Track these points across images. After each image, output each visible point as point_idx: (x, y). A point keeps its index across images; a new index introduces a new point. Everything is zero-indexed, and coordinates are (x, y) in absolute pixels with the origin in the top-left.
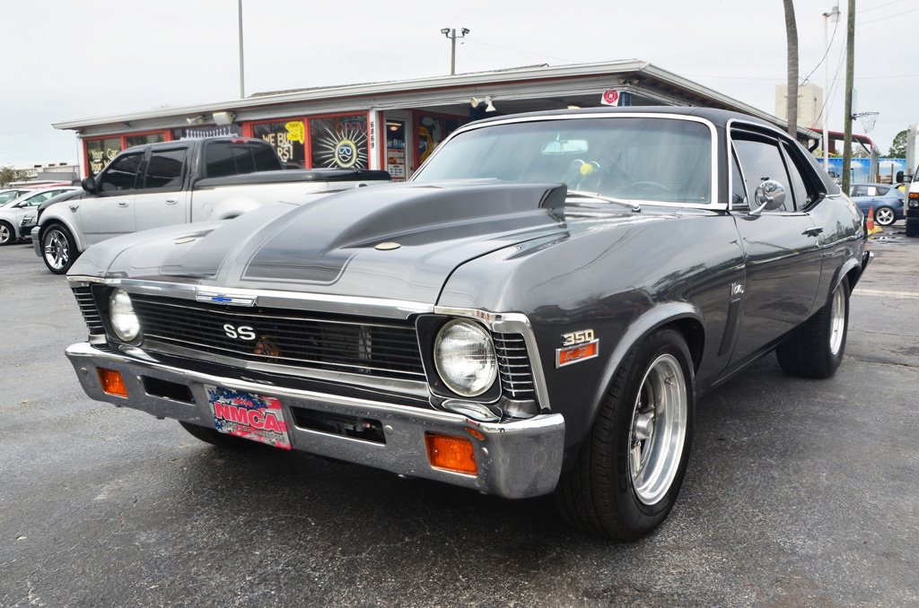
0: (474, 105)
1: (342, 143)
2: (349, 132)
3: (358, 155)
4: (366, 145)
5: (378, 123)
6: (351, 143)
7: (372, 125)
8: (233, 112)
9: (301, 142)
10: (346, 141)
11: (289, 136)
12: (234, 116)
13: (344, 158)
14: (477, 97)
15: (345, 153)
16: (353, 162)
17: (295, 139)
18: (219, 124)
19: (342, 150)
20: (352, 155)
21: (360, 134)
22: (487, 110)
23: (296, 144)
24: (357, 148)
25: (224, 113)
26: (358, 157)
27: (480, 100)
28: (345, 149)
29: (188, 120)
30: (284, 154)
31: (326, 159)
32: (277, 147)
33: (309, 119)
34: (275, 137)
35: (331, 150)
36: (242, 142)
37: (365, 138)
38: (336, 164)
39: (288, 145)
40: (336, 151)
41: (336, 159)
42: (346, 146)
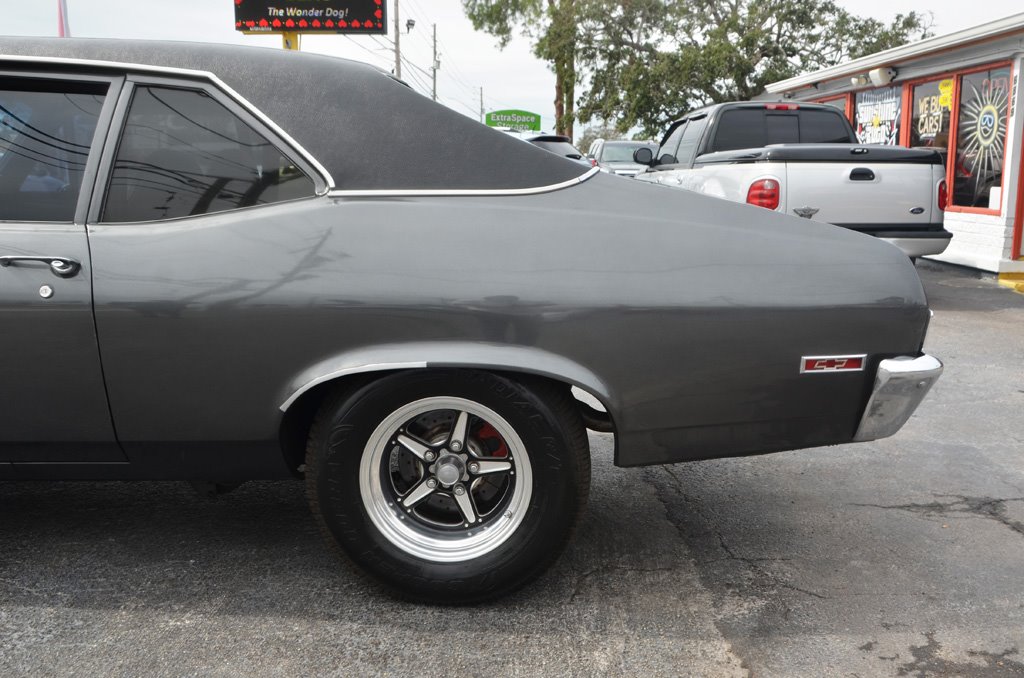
1: (987, 108)
2: (994, 94)
3: (999, 126)
4: (1005, 112)
6: (993, 109)
7: (1015, 80)
8: (892, 67)
9: (950, 109)
10: (990, 107)
11: (941, 97)
12: (894, 74)
13: (986, 131)
15: (986, 125)
16: (992, 138)
17: (945, 105)
18: (876, 85)
19: (985, 119)
20: (992, 127)
21: (1003, 96)
23: (946, 110)
24: (1000, 116)
25: (877, 71)
26: (998, 130)
28: (988, 116)
29: (854, 80)
30: (934, 126)
31: (969, 133)
32: (929, 115)
33: (959, 75)
34: (929, 102)
35: (974, 119)
36: (786, 109)
37: (1007, 102)
38: (977, 140)
39: (938, 113)
40: (979, 120)
41: (978, 134)
42: (989, 113)
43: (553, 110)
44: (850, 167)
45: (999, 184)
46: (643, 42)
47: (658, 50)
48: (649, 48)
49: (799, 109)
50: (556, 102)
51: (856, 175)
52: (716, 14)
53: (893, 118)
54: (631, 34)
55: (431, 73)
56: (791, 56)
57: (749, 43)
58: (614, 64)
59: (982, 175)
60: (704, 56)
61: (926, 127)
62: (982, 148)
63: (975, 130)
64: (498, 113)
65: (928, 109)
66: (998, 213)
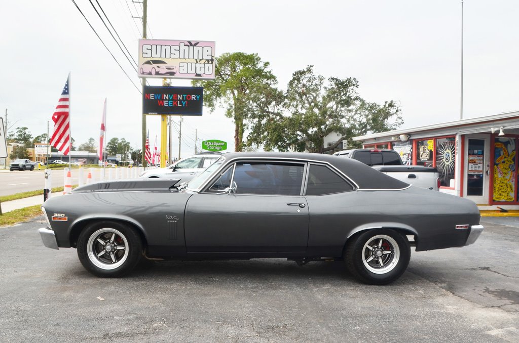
0: (493, 132)
1: (446, 152)
2: (449, 145)
4: (454, 153)
5: (461, 141)
6: (450, 152)
7: (458, 142)
8: (409, 134)
10: (448, 151)
11: (429, 146)
12: (409, 137)
13: (447, 159)
14: (494, 128)
15: (447, 157)
16: (450, 162)
17: (430, 149)
18: (402, 140)
19: (446, 155)
20: (450, 158)
21: (453, 147)
22: (499, 135)
23: (431, 151)
24: (452, 154)
25: (403, 135)
26: (452, 159)
27: (496, 129)
28: (448, 154)
29: (393, 138)
30: (426, 156)
31: (440, 160)
32: (424, 152)
33: (435, 139)
34: (424, 148)
35: (442, 155)
36: (378, 151)
37: (455, 149)
38: (444, 162)
39: (428, 152)
40: (444, 155)
41: (444, 160)
42: (448, 153)
43: (234, 140)
44: (408, 174)
45: (453, 178)
46: (276, 111)
47: (283, 115)
48: (278, 114)
49: (382, 151)
50: (235, 137)
51: (411, 177)
52: (308, 100)
53: (409, 152)
54: (268, 107)
55: (179, 124)
56: (342, 118)
57: (324, 113)
58: (261, 120)
59: (446, 174)
60: (305, 118)
61: (423, 156)
62: (446, 165)
63: (443, 159)
64: (208, 141)
65: (424, 150)
66: (454, 189)
